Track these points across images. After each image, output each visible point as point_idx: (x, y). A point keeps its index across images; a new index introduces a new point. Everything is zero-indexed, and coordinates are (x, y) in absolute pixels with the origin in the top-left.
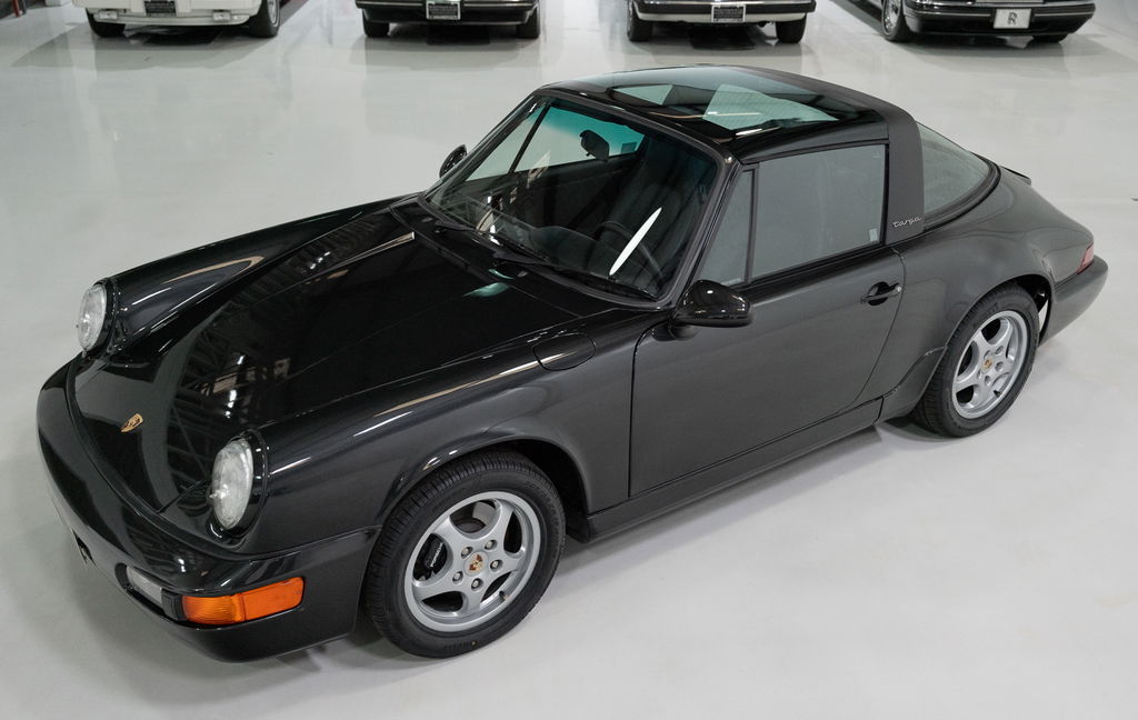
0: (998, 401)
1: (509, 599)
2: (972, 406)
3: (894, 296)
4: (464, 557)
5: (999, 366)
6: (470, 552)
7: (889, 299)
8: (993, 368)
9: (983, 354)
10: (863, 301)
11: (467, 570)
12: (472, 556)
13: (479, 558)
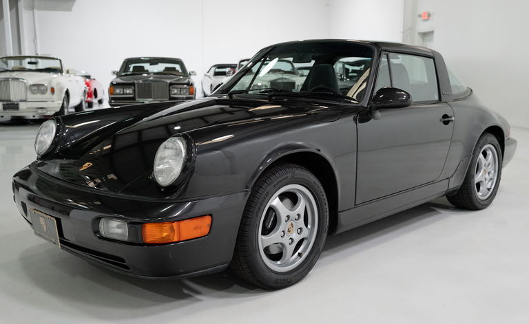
0: (490, 193)
1: (304, 256)
2: (481, 194)
3: (452, 121)
4: (286, 221)
5: (489, 173)
6: (288, 219)
7: (450, 123)
8: (487, 174)
9: (483, 165)
10: (441, 121)
11: (286, 231)
12: (289, 223)
13: (292, 225)
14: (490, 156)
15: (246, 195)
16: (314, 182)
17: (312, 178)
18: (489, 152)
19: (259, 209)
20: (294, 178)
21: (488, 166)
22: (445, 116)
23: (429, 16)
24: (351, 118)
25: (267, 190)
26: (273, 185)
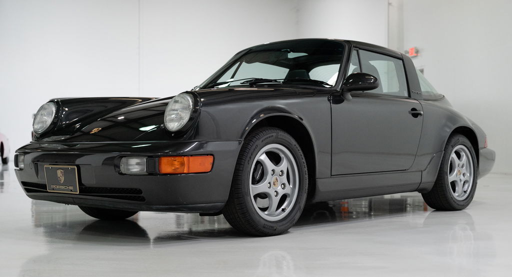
0: (466, 195)
1: (287, 211)
2: (457, 195)
3: (421, 114)
4: (272, 175)
5: (464, 175)
6: (274, 173)
7: (419, 117)
8: (462, 175)
9: (457, 165)
10: (409, 112)
11: (272, 184)
12: (274, 177)
13: (277, 179)
14: (464, 158)
15: (240, 144)
16: (295, 145)
17: (293, 142)
18: (463, 154)
19: (250, 158)
20: (278, 138)
21: (462, 167)
22: (414, 109)
23: (417, 52)
24: (326, 99)
25: (256, 143)
26: (261, 140)
